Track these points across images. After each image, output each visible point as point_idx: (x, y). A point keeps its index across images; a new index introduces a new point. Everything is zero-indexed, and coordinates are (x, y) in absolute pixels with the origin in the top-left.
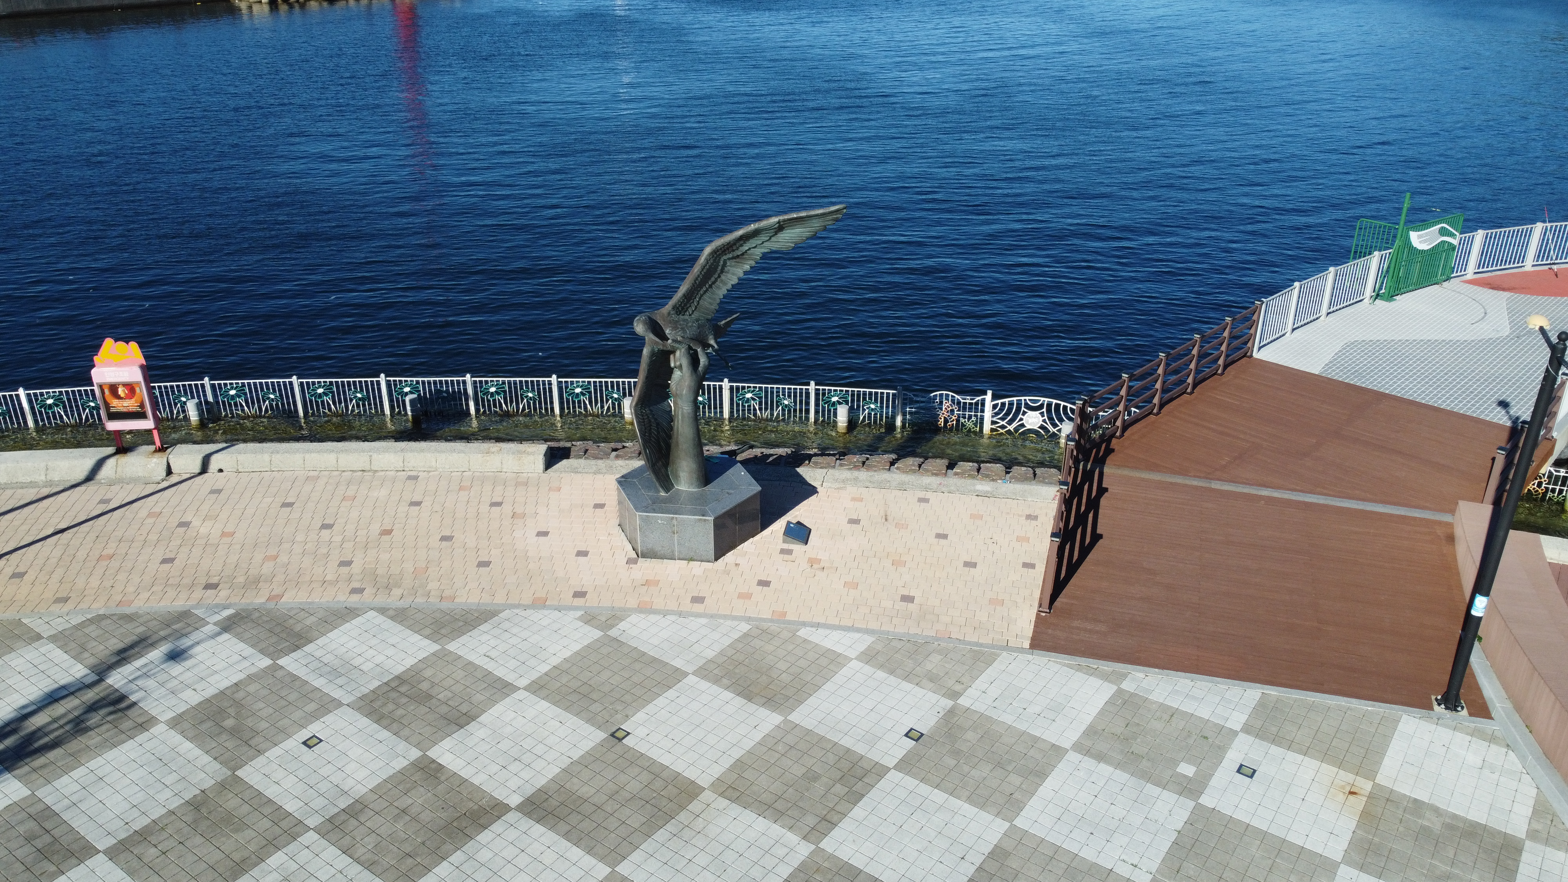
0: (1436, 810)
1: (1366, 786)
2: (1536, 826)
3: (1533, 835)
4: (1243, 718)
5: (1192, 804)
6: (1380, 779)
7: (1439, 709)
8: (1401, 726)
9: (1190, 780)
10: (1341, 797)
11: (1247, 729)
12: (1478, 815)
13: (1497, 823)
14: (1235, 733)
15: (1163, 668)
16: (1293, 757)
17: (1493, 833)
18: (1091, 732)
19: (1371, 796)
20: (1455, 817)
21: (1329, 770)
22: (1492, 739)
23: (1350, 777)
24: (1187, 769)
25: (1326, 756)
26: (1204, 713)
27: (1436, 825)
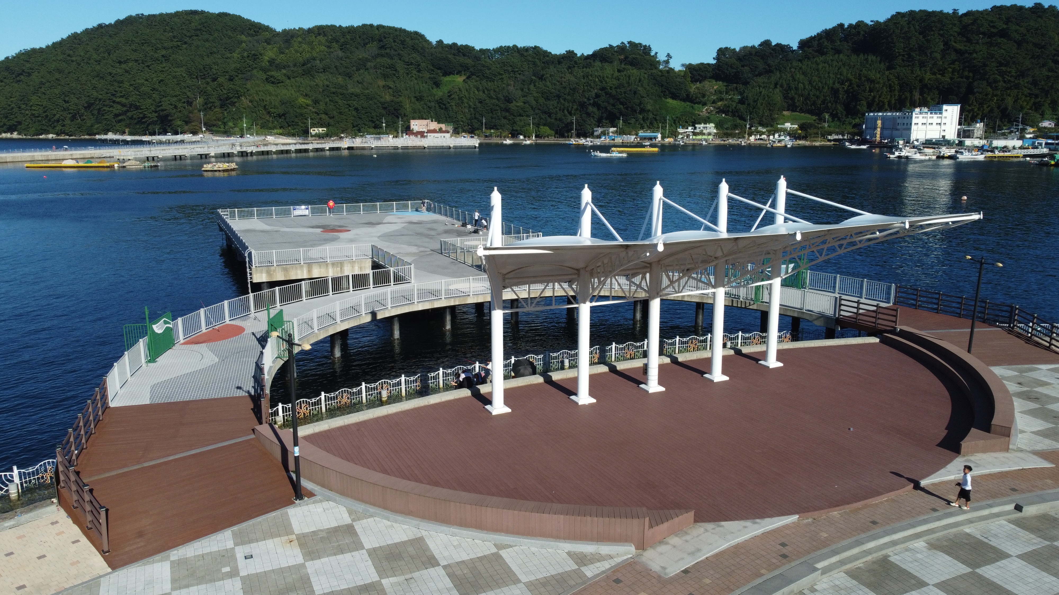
0: (321, 530)
1: (294, 537)
2: (352, 517)
3: (353, 520)
4: (232, 542)
5: (239, 578)
6: (296, 532)
7: (297, 502)
8: (289, 514)
9: (230, 572)
10: (288, 545)
11: (236, 544)
12: (334, 524)
13: (341, 523)
14: (233, 549)
15: (183, 544)
16: (261, 544)
17: (342, 526)
18: (173, 581)
19: (297, 539)
20: (328, 529)
21: (277, 540)
22: (321, 501)
23: (286, 537)
24: (226, 569)
25: (272, 536)
26: (215, 549)
27: (324, 534)
